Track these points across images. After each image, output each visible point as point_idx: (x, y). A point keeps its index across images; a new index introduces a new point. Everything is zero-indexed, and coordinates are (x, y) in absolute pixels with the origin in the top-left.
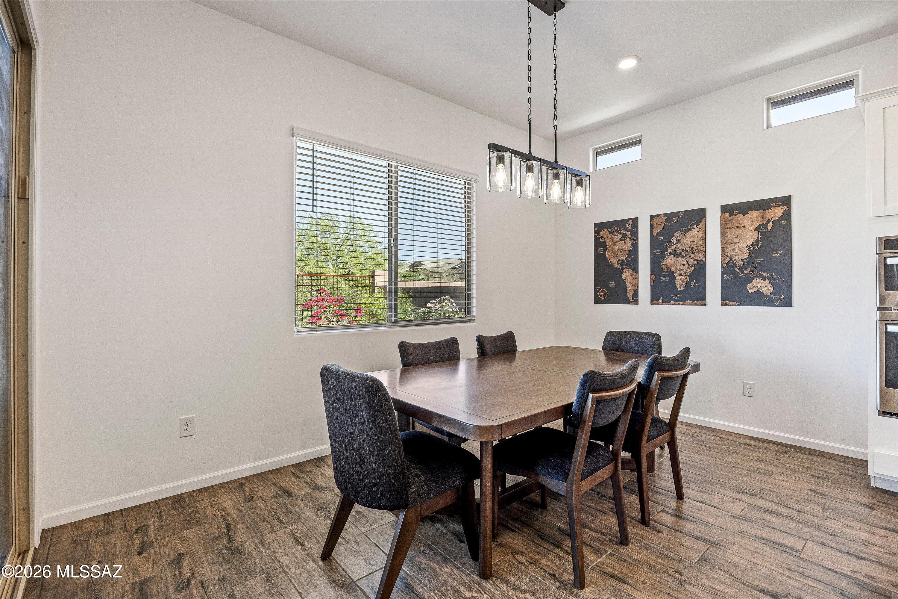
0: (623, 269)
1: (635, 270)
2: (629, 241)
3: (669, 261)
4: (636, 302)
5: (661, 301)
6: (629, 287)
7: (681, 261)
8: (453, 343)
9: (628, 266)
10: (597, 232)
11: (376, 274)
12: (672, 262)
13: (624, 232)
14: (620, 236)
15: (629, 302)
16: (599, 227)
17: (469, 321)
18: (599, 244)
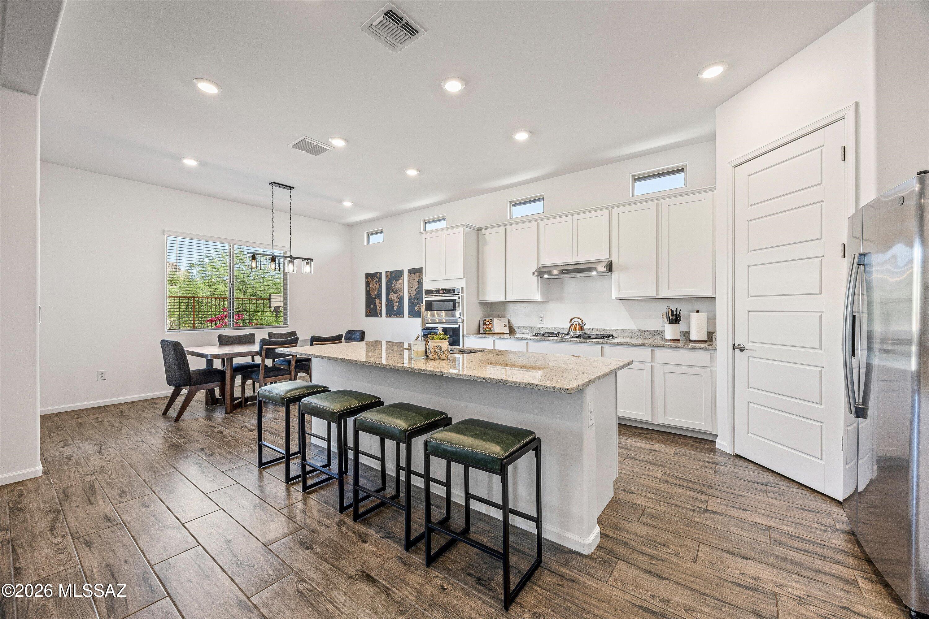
0: (376, 299)
1: (380, 300)
2: (378, 284)
3: (392, 295)
4: (381, 316)
5: (389, 315)
6: (378, 308)
7: (396, 296)
8: (253, 335)
9: (378, 297)
10: (367, 278)
11: (272, 297)
12: (392, 296)
13: (376, 279)
14: (375, 281)
15: (378, 316)
16: (368, 275)
17: (286, 327)
18: (368, 285)
